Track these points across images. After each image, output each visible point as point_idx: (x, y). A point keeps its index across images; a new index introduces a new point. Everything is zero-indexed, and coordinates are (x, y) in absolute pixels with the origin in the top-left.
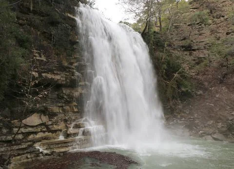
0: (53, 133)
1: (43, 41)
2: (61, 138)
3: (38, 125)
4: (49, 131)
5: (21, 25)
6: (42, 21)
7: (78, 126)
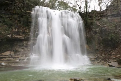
0: (14, 58)
1: (19, 24)
2: (18, 61)
3: (8, 55)
4: (12, 57)
5: (11, 19)
6: (18, 16)
7: (26, 56)
